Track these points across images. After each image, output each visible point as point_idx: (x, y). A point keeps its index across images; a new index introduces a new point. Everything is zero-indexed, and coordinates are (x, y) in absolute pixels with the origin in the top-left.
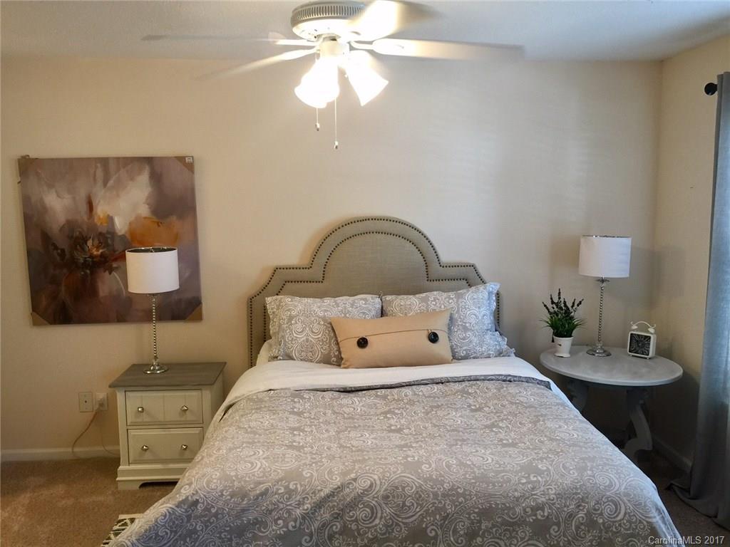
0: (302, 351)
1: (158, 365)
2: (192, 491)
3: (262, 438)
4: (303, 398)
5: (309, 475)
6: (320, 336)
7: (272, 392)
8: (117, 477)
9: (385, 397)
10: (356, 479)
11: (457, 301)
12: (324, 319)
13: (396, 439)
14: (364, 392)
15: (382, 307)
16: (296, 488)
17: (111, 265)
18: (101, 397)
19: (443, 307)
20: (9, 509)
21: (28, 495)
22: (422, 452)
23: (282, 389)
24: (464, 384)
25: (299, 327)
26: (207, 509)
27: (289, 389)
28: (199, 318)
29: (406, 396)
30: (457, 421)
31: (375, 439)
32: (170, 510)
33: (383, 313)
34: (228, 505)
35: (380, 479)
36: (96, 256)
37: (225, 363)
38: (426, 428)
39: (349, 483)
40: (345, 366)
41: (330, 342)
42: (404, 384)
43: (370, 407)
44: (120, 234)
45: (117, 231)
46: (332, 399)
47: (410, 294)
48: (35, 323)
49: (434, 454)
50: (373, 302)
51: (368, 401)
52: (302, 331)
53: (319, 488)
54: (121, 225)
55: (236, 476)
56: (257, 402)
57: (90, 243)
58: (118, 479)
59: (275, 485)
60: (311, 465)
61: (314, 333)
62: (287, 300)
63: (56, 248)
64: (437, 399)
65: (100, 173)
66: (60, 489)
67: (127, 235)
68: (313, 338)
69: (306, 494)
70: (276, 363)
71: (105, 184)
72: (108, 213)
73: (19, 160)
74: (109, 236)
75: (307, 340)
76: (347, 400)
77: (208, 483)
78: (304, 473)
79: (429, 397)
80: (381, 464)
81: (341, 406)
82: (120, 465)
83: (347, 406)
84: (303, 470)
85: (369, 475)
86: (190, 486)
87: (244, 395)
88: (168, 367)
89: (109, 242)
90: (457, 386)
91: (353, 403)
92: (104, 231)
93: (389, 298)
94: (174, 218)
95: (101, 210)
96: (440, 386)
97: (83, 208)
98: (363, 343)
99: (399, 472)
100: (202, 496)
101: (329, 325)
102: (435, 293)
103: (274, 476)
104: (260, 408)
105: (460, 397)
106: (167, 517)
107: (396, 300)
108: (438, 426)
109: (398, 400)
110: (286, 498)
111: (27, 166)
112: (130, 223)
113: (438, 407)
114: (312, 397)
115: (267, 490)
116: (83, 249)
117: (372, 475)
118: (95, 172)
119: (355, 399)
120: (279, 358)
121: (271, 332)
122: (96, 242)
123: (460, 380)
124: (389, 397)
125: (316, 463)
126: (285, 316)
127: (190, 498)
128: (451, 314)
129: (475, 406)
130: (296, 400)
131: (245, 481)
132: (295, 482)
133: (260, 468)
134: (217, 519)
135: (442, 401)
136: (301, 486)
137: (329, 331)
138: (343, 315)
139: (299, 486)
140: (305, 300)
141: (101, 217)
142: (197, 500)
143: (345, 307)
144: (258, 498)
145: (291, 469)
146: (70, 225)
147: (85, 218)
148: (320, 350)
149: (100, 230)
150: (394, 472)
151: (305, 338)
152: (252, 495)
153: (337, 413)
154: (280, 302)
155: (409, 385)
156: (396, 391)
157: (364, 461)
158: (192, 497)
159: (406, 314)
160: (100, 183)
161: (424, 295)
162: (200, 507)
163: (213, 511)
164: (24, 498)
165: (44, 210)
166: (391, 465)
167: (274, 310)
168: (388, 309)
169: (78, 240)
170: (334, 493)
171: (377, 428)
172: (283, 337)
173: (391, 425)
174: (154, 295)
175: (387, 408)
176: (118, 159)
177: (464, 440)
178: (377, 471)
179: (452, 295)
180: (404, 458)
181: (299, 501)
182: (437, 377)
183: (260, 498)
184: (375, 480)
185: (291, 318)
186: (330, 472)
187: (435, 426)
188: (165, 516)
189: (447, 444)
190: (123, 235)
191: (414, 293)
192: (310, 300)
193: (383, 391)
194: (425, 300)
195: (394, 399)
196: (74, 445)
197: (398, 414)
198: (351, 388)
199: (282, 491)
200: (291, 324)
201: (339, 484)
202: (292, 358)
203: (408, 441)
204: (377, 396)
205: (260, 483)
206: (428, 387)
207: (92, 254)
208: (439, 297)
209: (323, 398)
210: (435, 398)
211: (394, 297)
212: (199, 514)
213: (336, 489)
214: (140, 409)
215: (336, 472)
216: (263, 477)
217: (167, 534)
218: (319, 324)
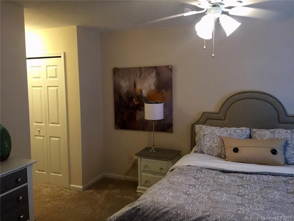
0: (208, 150)
1: (154, 149)
2: (138, 204)
3: (175, 187)
4: (202, 172)
5: (188, 208)
6: (217, 144)
7: (190, 166)
8: (137, 190)
9: (242, 178)
10: (209, 216)
11: (291, 135)
12: (220, 137)
13: (239, 200)
14: (233, 174)
15: (250, 134)
16: (181, 213)
17: (141, 108)
18: (136, 158)
19: (283, 137)
20: (100, 195)
21: (108, 191)
22: (248, 210)
23: (194, 166)
24: (287, 178)
25: (208, 139)
26: (143, 213)
27: (197, 166)
28: (171, 131)
29: (253, 179)
30: (276, 197)
31: (228, 198)
32: (129, 210)
33: (250, 137)
34: (151, 214)
35: (221, 219)
36: (136, 104)
37: (181, 151)
38: (257, 197)
39: (205, 217)
40: (227, 160)
41: (222, 148)
42: (254, 173)
43: (233, 181)
44: (144, 96)
45: (143, 95)
46: (215, 174)
47: (266, 129)
48: (116, 128)
49: (254, 212)
50: (246, 131)
51: (233, 178)
52: (209, 141)
53: (191, 216)
54: (145, 93)
55: (157, 202)
56: (182, 170)
57: (134, 99)
58: (137, 191)
59: (172, 210)
60: (190, 204)
61: (215, 143)
62: (204, 127)
63: (123, 101)
64: (269, 183)
65: (139, 73)
66: (118, 191)
67: (147, 97)
68: (214, 145)
69: (184, 217)
70: (196, 154)
71: (140, 77)
72: (141, 88)
73: (113, 69)
74: (140, 97)
75: (211, 146)
76: (222, 176)
77: (146, 202)
78: (186, 207)
79: (266, 181)
80: (223, 211)
81: (219, 178)
82: (138, 186)
83: (221, 179)
84: (185, 206)
85: (216, 215)
86: (139, 202)
87: (178, 166)
88: (158, 150)
89: (141, 99)
90: (284, 179)
91: (225, 178)
92: (139, 95)
93: (254, 130)
94: (163, 91)
95: (138, 87)
96: (274, 177)
97: (133, 86)
98: (236, 150)
99: (231, 217)
100: (142, 207)
101: (222, 140)
102: (280, 129)
103: (172, 206)
104: (181, 173)
105: (283, 184)
106: (128, 213)
107: (257, 131)
108: (264, 197)
109: (248, 180)
110: (175, 217)
111: (116, 71)
112: (148, 92)
113: (269, 187)
114: (206, 172)
115: (168, 211)
116: (132, 102)
117: (217, 216)
118: (137, 73)
119: (227, 176)
120: (198, 152)
121: (196, 140)
122: (136, 99)
123: (286, 175)
124: (244, 178)
125: (193, 203)
126: (202, 133)
127: (137, 207)
128: (287, 141)
129: (291, 190)
130: (198, 172)
131: (160, 205)
132: (180, 210)
133: (168, 200)
134: (147, 219)
135: (272, 185)
136: (183, 213)
137: (222, 143)
138: (229, 136)
139: (182, 213)
140: (212, 128)
141: (138, 89)
142: (140, 208)
143: (231, 132)
144: (163, 214)
145: (181, 204)
146: (128, 92)
147: (133, 90)
148: (217, 151)
149: (138, 95)
150: (229, 217)
151: (210, 145)
152: (162, 212)
153: (215, 181)
154: (201, 127)
155: (257, 173)
156: (249, 175)
157: (216, 208)
158: (138, 207)
159: (262, 139)
160: (138, 77)
161: (273, 130)
162: (141, 212)
163: (145, 215)
164: (106, 192)
165: (120, 87)
166: (228, 213)
167: (198, 131)
168: (253, 135)
169: (131, 99)
170: (197, 220)
171: (232, 192)
172: (201, 143)
173: (240, 192)
174: (154, 121)
175: (241, 183)
176: (145, 67)
177: (275, 208)
178: (221, 214)
179: (289, 131)
180: (236, 211)
181: (181, 219)
182: (272, 172)
183: (165, 214)
184: (218, 219)
185: (204, 135)
186: (198, 210)
187: (263, 197)
188: (127, 212)
189: (264, 208)
190: (145, 97)
191: (268, 128)
192: (214, 128)
193: (242, 175)
194: (273, 133)
195: (246, 179)
196: (126, 175)
197: (245, 187)
198: (227, 170)
199: (174, 213)
200: (204, 138)
201: (200, 216)
202: (203, 153)
203: (244, 202)
204: (238, 177)
205: (166, 207)
206: (267, 177)
207: (135, 104)
208: (281, 132)
209: (211, 173)
210: (268, 182)
211: (257, 130)
212: (139, 215)
213: (198, 218)
214: (145, 165)
215: (201, 210)
216: (167, 205)
217: (127, 220)
218: (217, 139)
